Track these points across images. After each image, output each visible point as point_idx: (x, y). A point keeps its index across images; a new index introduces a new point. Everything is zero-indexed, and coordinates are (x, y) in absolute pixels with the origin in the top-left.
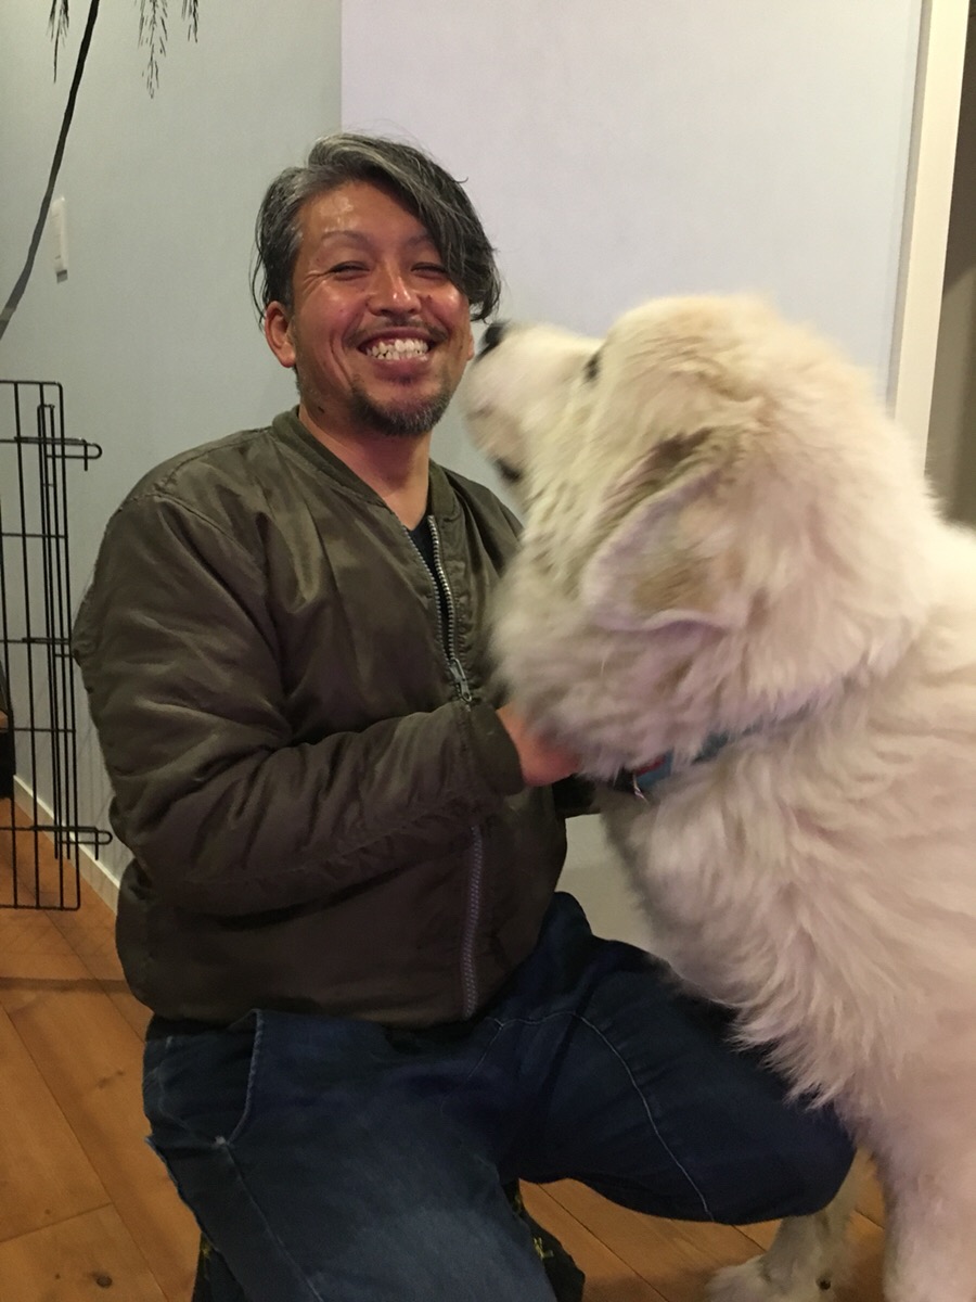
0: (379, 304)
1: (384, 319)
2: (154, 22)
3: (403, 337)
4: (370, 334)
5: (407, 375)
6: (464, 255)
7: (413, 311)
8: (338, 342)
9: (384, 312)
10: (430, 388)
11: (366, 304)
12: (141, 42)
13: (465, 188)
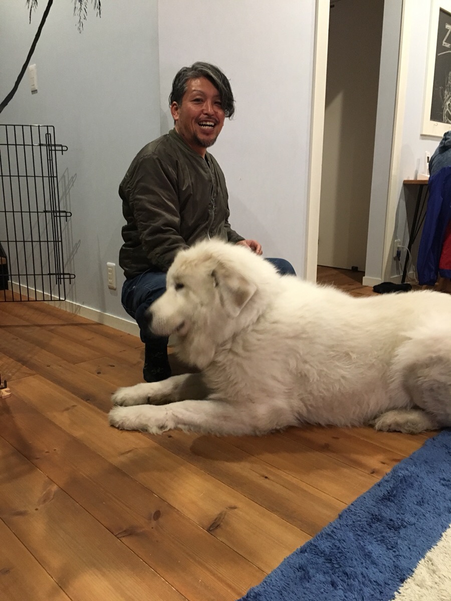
0: (205, 112)
1: (206, 116)
2: (81, 9)
3: (209, 121)
4: (202, 120)
5: (207, 133)
6: (227, 101)
7: (213, 115)
8: (194, 120)
9: (206, 114)
10: (212, 137)
11: (202, 111)
12: (74, 14)
13: (230, 82)
